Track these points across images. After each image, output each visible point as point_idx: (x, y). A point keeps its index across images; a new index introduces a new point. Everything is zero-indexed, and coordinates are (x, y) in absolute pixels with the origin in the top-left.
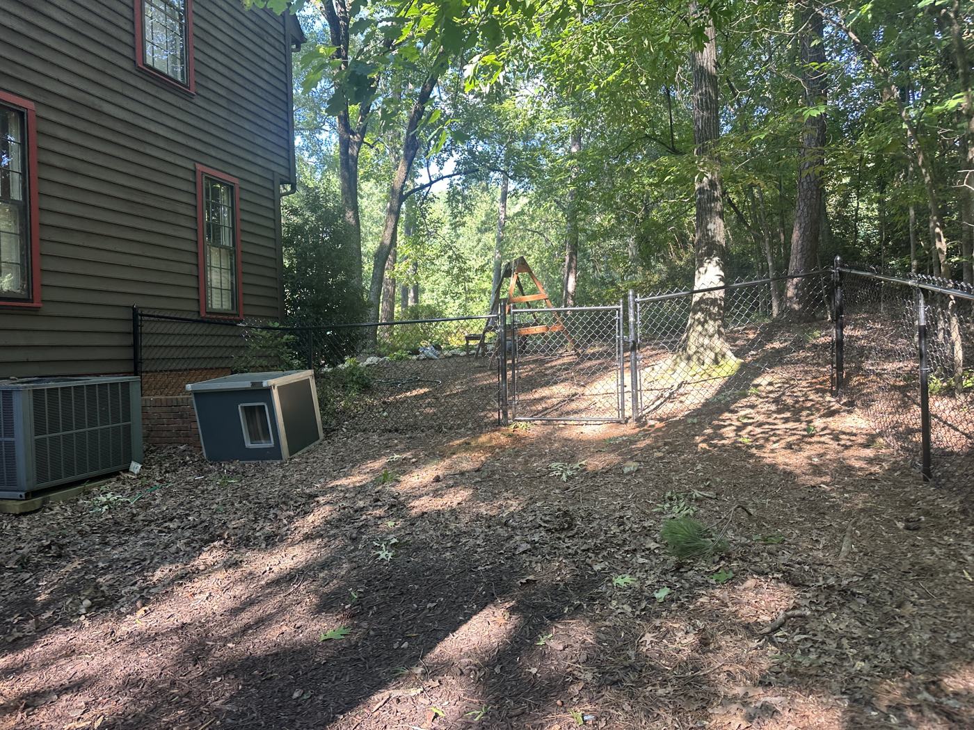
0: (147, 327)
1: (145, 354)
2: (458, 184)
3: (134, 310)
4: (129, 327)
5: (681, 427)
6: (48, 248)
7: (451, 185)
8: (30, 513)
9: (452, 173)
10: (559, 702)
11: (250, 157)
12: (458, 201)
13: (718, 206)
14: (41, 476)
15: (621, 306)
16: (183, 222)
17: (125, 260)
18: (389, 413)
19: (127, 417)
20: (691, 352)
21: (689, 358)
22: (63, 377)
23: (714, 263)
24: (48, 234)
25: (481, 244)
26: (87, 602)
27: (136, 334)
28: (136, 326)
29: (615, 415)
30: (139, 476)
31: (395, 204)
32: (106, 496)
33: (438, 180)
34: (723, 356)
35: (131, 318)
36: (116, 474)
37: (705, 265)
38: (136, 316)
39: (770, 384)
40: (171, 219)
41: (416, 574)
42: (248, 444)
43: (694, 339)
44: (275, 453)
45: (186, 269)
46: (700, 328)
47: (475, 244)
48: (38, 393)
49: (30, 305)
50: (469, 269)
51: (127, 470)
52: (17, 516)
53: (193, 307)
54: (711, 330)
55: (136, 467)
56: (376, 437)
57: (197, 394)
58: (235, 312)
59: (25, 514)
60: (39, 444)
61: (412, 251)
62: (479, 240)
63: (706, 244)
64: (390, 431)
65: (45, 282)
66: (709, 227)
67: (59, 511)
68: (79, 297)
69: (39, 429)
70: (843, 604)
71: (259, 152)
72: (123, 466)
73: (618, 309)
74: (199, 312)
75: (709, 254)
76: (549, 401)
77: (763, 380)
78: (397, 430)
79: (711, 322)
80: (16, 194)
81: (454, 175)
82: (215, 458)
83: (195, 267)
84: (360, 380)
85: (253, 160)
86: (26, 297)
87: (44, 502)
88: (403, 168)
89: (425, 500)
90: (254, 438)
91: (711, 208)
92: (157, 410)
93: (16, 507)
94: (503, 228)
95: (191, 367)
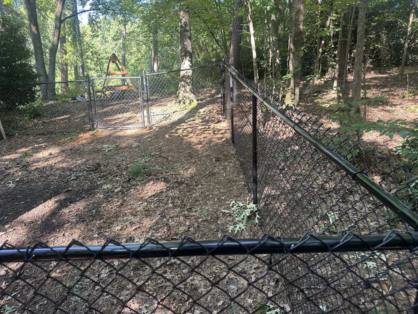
2: (93, 15)
5: (164, 129)
7: (90, 16)
9: (89, 9)
10: (58, 230)
12: (94, 24)
13: (188, 34)
15: (140, 77)
18: (44, 127)
20: (181, 99)
21: (180, 102)
23: (187, 60)
25: (117, 46)
29: (141, 126)
31: (58, 24)
33: (82, 12)
34: (193, 101)
37: (184, 61)
39: (204, 112)
41: (22, 192)
43: (181, 94)
46: (183, 89)
47: (114, 46)
50: (102, 58)
54: (188, 90)
56: (32, 137)
61: (72, 49)
62: (116, 45)
63: (184, 51)
64: (40, 135)
66: (185, 44)
70: (177, 187)
73: (139, 79)
75: (185, 56)
76: (119, 120)
77: (202, 110)
78: (43, 134)
79: (188, 87)
81: (90, 10)
84: (34, 112)
88: (60, 6)
89: (41, 162)
91: (185, 35)
94: (125, 38)
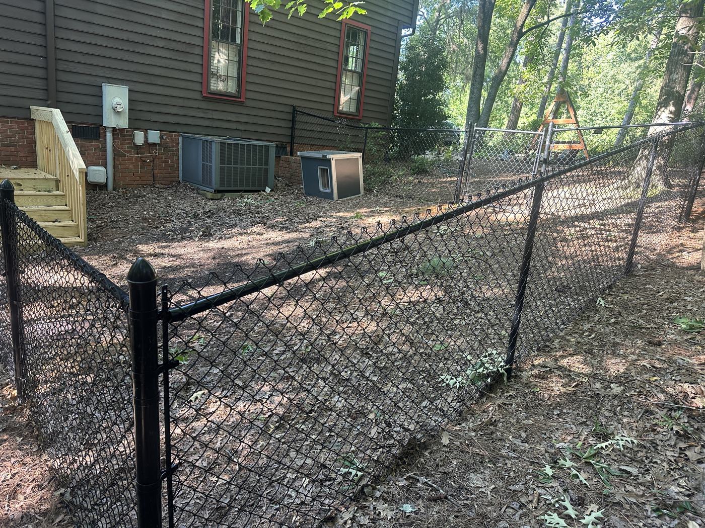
0: (299, 118)
1: (297, 133)
3: (294, 107)
4: (290, 117)
6: (251, 70)
8: (215, 199)
11: (381, 11)
14: (222, 184)
16: (329, 55)
17: (292, 78)
19: (267, 163)
22: (242, 139)
24: (251, 62)
26: (201, 233)
27: (293, 121)
28: (294, 117)
30: (269, 195)
31: (514, 39)
32: (250, 199)
35: (292, 111)
36: (258, 191)
38: (294, 111)
40: (322, 53)
42: (321, 189)
44: (330, 196)
45: (328, 85)
48: (222, 144)
49: (239, 100)
51: (264, 191)
52: (209, 199)
53: (330, 108)
55: (268, 190)
57: (303, 158)
58: (357, 114)
59: (212, 199)
60: (222, 169)
63: (666, 91)
65: (248, 88)
66: (671, 77)
67: (226, 201)
68: (264, 97)
69: (222, 162)
71: (390, 8)
72: (263, 188)
73: (541, 135)
74: (333, 112)
80: (238, 41)
82: (308, 194)
83: (334, 84)
85: (384, 13)
86: (237, 95)
87: (222, 196)
88: (525, 10)
90: (324, 187)
92: (295, 164)
93: (209, 195)
95: (324, 144)
